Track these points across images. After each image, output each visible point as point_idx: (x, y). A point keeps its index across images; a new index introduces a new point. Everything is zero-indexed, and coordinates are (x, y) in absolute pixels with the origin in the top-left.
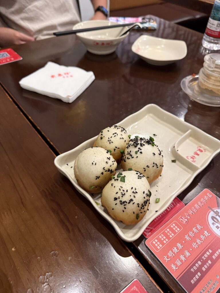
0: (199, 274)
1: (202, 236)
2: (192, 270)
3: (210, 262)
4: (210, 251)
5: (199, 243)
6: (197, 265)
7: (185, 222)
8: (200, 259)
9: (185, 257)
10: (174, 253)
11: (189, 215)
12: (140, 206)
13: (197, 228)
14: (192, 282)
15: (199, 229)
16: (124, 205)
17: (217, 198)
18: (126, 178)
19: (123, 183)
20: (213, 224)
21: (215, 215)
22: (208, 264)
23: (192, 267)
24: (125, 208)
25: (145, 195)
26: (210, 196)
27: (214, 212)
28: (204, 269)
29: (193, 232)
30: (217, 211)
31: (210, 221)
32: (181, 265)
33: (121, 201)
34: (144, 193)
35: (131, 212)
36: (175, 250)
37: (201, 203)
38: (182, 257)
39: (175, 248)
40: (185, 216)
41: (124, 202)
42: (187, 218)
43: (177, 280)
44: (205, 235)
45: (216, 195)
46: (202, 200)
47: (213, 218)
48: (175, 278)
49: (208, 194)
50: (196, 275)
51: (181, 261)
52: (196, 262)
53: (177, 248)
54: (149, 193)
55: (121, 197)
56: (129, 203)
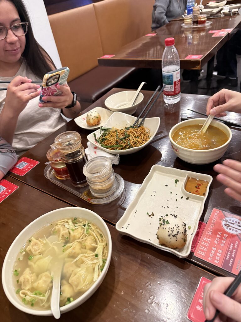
0: (232, 259)
1: (224, 238)
2: (227, 259)
3: (234, 250)
4: (232, 244)
5: (224, 243)
6: (228, 255)
7: (211, 234)
8: (228, 251)
9: (220, 253)
10: (213, 254)
11: (211, 229)
12: (184, 233)
13: (219, 235)
14: (230, 265)
15: (221, 234)
16: (176, 237)
17: (222, 212)
18: (169, 221)
19: (168, 225)
20: (227, 228)
21: (225, 223)
22: (234, 252)
23: (226, 257)
24: (177, 238)
25: (183, 226)
26: (218, 212)
27: (224, 221)
28: (233, 256)
29: (218, 238)
30: (226, 220)
31: (225, 227)
32: (220, 259)
33: (173, 235)
34: (182, 225)
35: (181, 239)
36: (213, 252)
37: (215, 218)
38: (219, 254)
39: (212, 251)
40: (209, 230)
41: (175, 235)
42: (211, 231)
43: (221, 268)
44: (225, 237)
45: (221, 210)
46: (214, 217)
47: (225, 225)
48: (220, 267)
49: (216, 211)
50: (231, 261)
51: (219, 256)
52: (227, 254)
53: (214, 251)
54: (184, 224)
55: (172, 233)
56: (178, 234)
